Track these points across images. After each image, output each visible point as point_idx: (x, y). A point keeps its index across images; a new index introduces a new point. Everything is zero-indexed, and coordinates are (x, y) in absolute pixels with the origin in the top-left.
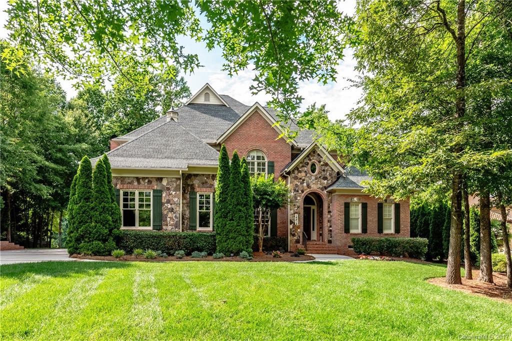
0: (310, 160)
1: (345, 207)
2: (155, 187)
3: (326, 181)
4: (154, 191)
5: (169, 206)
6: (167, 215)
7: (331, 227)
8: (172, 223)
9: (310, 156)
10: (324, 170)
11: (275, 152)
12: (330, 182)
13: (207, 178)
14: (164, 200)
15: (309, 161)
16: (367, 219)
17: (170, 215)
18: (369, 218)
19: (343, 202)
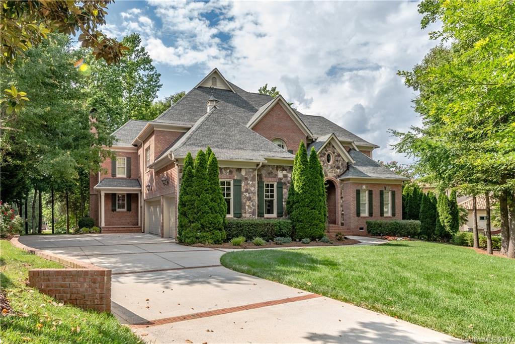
0: (327, 151)
1: (357, 194)
2: (236, 177)
3: (339, 170)
4: (235, 180)
5: (248, 195)
6: (245, 203)
7: (343, 211)
8: (250, 210)
9: (327, 147)
10: (337, 161)
11: (294, 142)
12: (342, 171)
13: (272, 169)
14: (243, 190)
15: (325, 152)
16: (372, 204)
17: (248, 203)
18: (374, 204)
19: (355, 189)
